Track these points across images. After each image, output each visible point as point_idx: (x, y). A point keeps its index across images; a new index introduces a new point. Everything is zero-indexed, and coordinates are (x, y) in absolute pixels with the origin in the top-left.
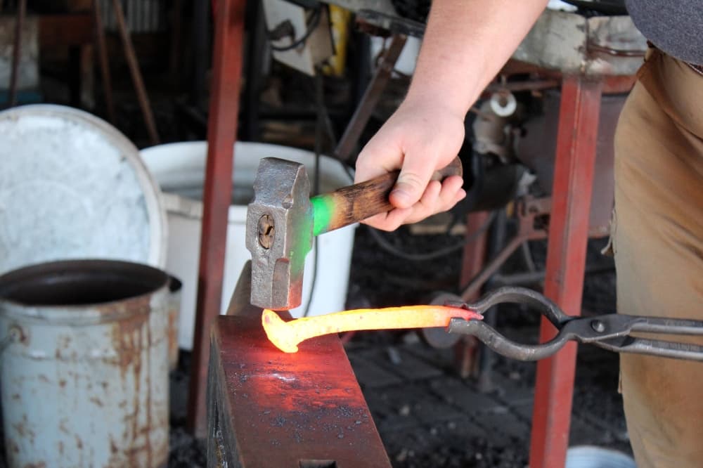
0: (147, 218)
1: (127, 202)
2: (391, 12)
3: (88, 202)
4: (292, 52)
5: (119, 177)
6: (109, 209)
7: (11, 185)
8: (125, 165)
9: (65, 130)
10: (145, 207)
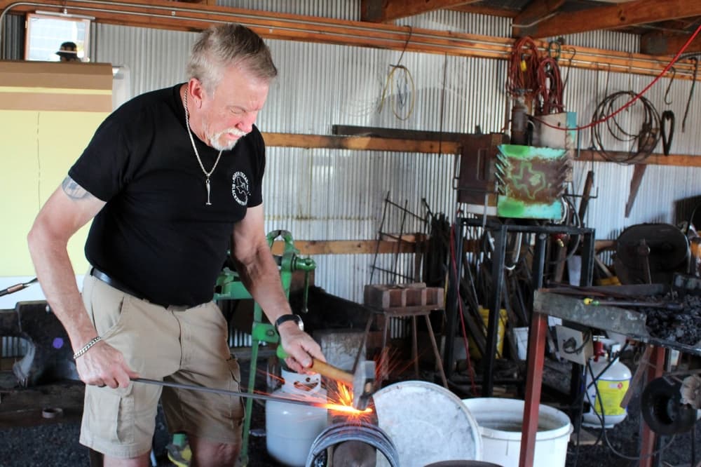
0: (473, 439)
1: (461, 431)
2: (647, 334)
3: (440, 431)
4: (574, 354)
5: (456, 417)
6: (451, 434)
7: (399, 422)
8: (460, 411)
9: (427, 393)
10: (471, 433)
